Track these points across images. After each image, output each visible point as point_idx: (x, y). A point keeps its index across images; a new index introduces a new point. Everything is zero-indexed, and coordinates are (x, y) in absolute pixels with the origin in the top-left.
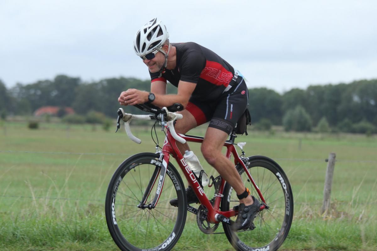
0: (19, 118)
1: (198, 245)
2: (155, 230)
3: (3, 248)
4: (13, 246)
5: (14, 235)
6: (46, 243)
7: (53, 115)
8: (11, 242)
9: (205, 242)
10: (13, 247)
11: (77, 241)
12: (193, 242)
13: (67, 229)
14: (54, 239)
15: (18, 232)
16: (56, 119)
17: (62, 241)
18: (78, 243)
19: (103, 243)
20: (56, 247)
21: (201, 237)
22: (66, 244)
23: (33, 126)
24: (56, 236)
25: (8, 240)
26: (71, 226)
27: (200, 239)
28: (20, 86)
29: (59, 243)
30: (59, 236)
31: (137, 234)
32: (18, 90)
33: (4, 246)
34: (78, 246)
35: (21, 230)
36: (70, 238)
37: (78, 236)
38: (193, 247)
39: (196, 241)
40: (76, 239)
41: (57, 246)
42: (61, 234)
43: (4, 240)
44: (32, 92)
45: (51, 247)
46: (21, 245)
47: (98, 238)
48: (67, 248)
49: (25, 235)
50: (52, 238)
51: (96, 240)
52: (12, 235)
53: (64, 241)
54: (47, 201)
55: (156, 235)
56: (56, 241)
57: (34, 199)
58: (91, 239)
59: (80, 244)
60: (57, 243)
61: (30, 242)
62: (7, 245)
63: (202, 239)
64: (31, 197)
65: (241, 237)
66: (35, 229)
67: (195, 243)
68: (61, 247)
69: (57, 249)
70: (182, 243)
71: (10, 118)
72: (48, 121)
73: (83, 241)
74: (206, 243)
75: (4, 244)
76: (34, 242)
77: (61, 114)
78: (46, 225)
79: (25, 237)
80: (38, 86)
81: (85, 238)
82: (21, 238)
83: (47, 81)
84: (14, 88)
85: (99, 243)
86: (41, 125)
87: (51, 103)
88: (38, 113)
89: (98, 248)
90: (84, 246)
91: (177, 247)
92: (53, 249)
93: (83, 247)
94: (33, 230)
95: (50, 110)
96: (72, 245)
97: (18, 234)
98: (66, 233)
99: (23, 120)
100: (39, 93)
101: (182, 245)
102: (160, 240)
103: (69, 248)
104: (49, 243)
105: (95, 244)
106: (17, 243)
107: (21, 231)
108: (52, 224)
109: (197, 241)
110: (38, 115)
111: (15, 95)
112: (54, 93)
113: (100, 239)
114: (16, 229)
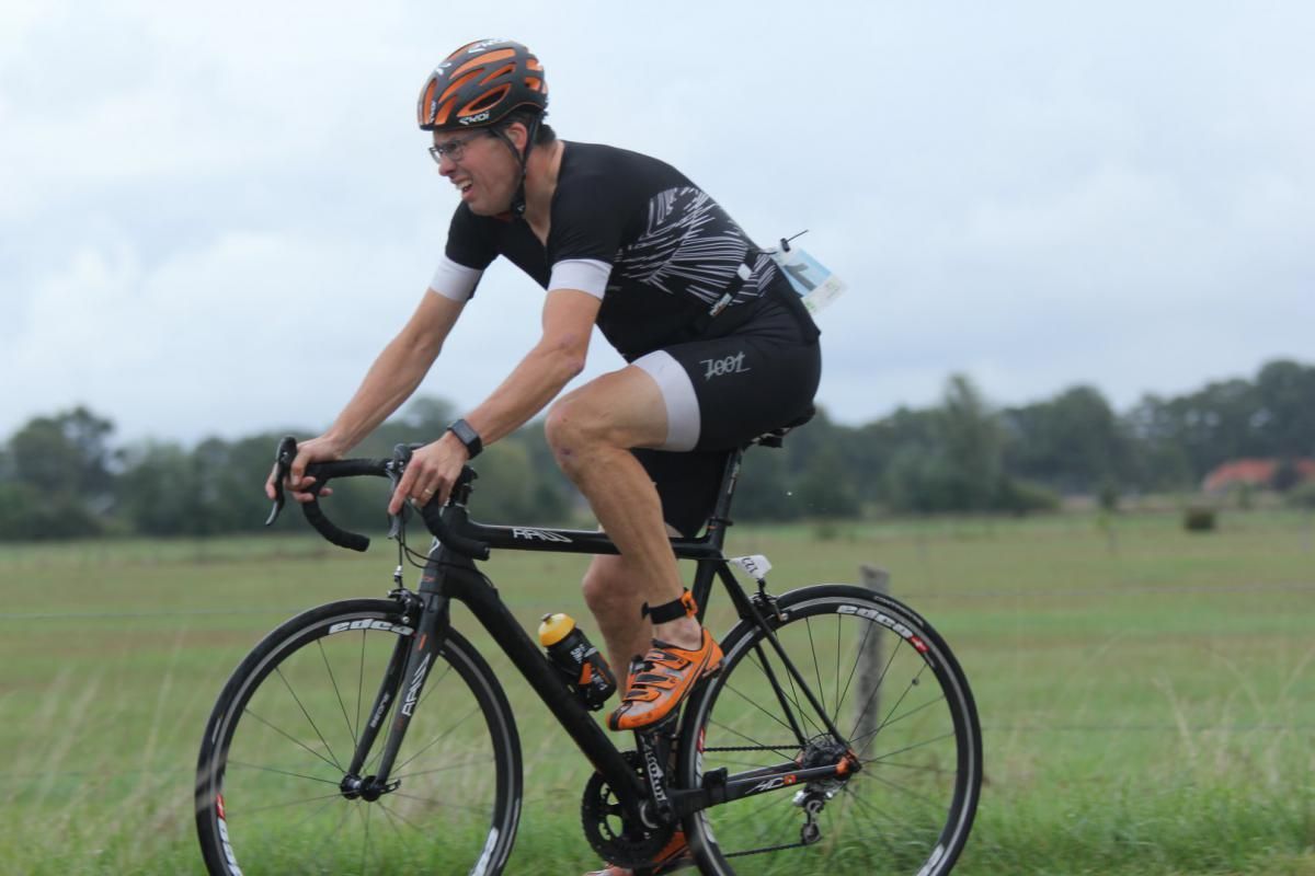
0: (1155, 501)
5: (1118, 839)
6: (1219, 860)
7: (1260, 487)
8: (1110, 862)
13: (1280, 814)
14: (1240, 846)
15: (1129, 832)
16: (1270, 498)
17: (1266, 852)
20: (1249, 871)
22: (1278, 859)
23: (1200, 523)
25: (1100, 857)
26: (1293, 805)
28: (1153, 403)
29: (1257, 857)
30: (1258, 835)
32: (1147, 417)
35: (1141, 824)
36: (1291, 841)
40: (1309, 844)
41: (1251, 867)
42: (1261, 831)
43: (1088, 856)
44: (1192, 418)
46: (1141, 870)
48: (1282, 872)
49: (1153, 838)
50: (1233, 844)
52: (1110, 841)
53: (1272, 852)
54: (1224, 737)
56: (1246, 854)
57: (1185, 733)
60: (1250, 859)
61: (1169, 858)
62: (1098, 871)
64: (1174, 729)
66: (1182, 821)
68: (1263, 868)
71: (1128, 503)
72: (1245, 506)
75: (1088, 868)
76: (1181, 857)
77: (1283, 482)
78: (1216, 805)
79: (1154, 844)
80: (1207, 398)
82: (1141, 849)
83: (1235, 384)
84: (1136, 412)
86: (1223, 519)
87: (1252, 449)
88: (1212, 483)
94: (1177, 823)
95: (1251, 472)
96: (1295, 862)
97: (1131, 835)
98: (1278, 826)
99: (1168, 506)
100: (1212, 420)
104: (1226, 862)
106: (1129, 863)
107: (1139, 828)
108: (1234, 801)
110: (1214, 488)
111: (1141, 432)
112: (1260, 419)
114: (1124, 821)
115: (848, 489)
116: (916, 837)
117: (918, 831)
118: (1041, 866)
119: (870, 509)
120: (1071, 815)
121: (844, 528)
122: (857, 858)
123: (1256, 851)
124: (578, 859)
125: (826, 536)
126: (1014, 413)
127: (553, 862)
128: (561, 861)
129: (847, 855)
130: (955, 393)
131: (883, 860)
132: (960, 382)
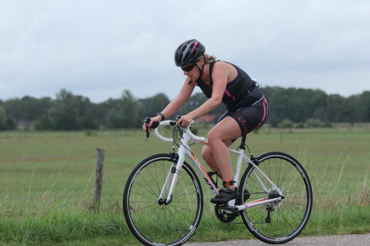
1: (328, 229)
2: (289, 218)
3: (159, 239)
4: (168, 236)
5: (168, 227)
7: (210, 123)
8: (166, 233)
9: (333, 226)
10: (167, 238)
11: (222, 230)
12: (323, 227)
13: (214, 220)
14: (202, 229)
15: (171, 225)
17: (210, 231)
18: (223, 232)
19: (244, 231)
21: (330, 222)
22: (213, 233)
24: (204, 227)
25: (163, 232)
27: (329, 224)
31: (274, 222)
33: (160, 237)
34: (223, 234)
36: (217, 228)
37: (223, 226)
38: (323, 231)
39: (325, 226)
40: (221, 229)
41: (205, 235)
42: (208, 225)
43: (160, 232)
44: (191, 102)
45: (200, 237)
46: (174, 236)
47: (241, 227)
48: (214, 236)
49: (178, 227)
50: (201, 229)
51: (239, 229)
52: (166, 228)
53: (211, 231)
55: (290, 222)
56: (204, 232)
57: (187, 196)
58: (234, 228)
59: (225, 232)
60: (205, 233)
61: (182, 232)
62: (162, 236)
63: (331, 224)
64: (185, 194)
65: (365, 221)
66: (186, 222)
67: (325, 228)
68: (208, 236)
69: (205, 237)
70: (314, 228)
72: (206, 127)
73: (227, 230)
74: (335, 227)
75: (160, 235)
80: (196, 97)
81: (229, 228)
82: (174, 230)
85: (242, 231)
86: (200, 132)
89: (241, 235)
90: (229, 234)
91: (309, 232)
92: (202, 238)
93: (227, 235)
94: (185, 222)
95: (208, 118)
96: (217, 234)
97: (172, 226)
98: (213, 223)
101: (314, 230)
102: (294, 226)
103: (215, 237)
105: (238, 232)
106: (171, 234)
109: (327, 226)
110: (197, 123)
113: (242, 227)
115: (96, 122)
116: (111, 226)
117: (112, 224)
118: (147, 234)
119: (101, 127)
120: (155, 220)
121: (94, 132)
122: (94, 231)
123: (207, 231)
124: (15, 232)
125: (89, 134)
126: (141, 100)
127: (8, 232)
128: (10, 232)
129: (92, 231)
130: (125, 95)
131: (102, 232)
132: (127, 92)
